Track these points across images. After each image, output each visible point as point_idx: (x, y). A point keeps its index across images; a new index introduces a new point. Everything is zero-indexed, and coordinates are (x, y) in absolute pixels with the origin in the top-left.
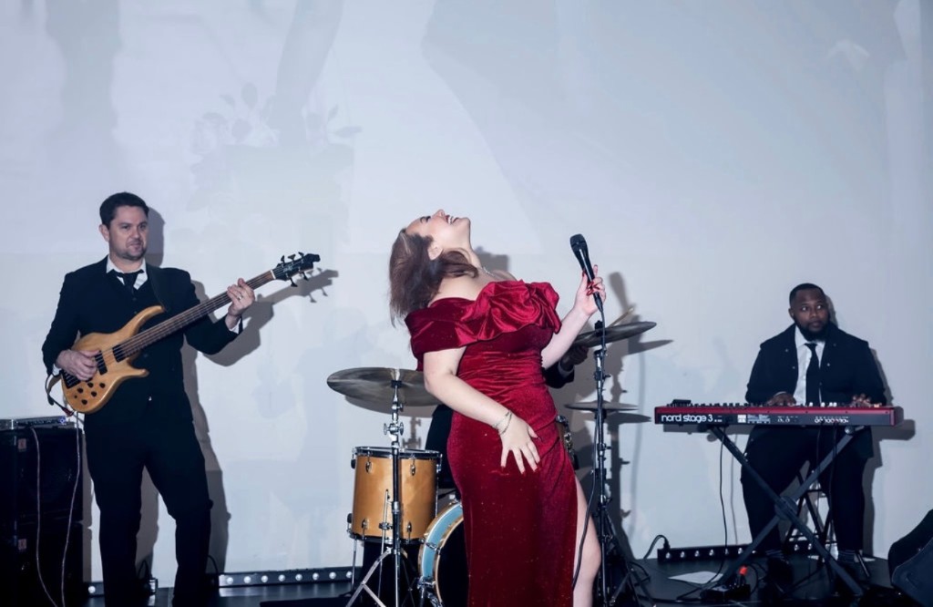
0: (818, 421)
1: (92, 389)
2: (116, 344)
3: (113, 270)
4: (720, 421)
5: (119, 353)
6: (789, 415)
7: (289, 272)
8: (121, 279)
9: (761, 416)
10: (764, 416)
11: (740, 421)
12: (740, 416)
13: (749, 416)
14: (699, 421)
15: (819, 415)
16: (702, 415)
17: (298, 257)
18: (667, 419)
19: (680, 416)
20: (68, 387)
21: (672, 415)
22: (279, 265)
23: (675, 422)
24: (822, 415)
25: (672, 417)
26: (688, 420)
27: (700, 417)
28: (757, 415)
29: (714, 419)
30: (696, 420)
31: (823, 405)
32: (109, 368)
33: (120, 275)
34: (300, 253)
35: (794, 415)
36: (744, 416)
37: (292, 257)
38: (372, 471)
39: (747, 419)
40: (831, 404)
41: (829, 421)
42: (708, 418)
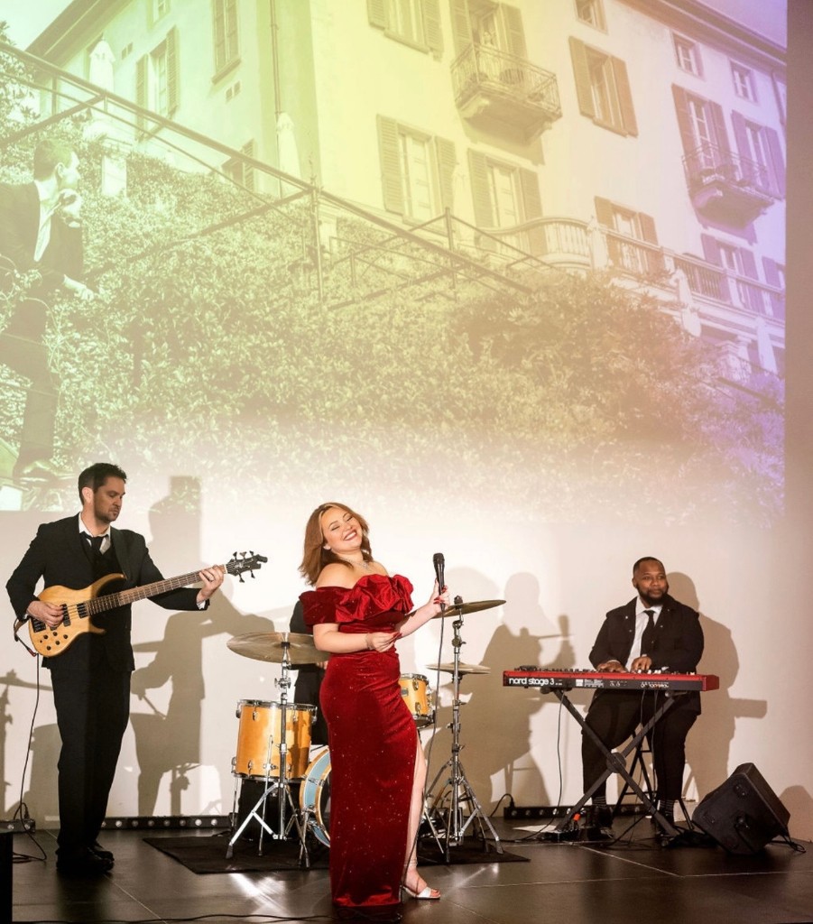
0: (643, 685)
1: (56, 638)
2: (81, 602)
3: (84, 532)
4: (560, 684)
5: (81, 610)
6: (620, 680)
7: (239, 569)
8: (89, 541)
9: (595, 681)
10: (599, 681)
11: (578, 685)
12: (577, 680)
13: (586, 681)
14: (542, 685)
15: (645, 681)
16: (545, 678)
17: (248, 556)
18: (514, 682)
19: (526, 680)
20: (35, 631)
21: (518, 678)
22: (232, 561)
23: (521, 685)
24: (648, 681)
25: (519, 680)
26: (533, 683)
27: (544, 680)
28: (593, 680)
29: (555, 682)
30: (539, 683)
31: (650, 672)
32: (72, 621)
33: (89, 537)
34: (252, 553)
35: (624, 680)
36: (582, 681)
37: (244, 554)
38: (257, 719)
39: (584, 683)
40: (656, 672)
41: (652, 686)
42: (550, 681)
